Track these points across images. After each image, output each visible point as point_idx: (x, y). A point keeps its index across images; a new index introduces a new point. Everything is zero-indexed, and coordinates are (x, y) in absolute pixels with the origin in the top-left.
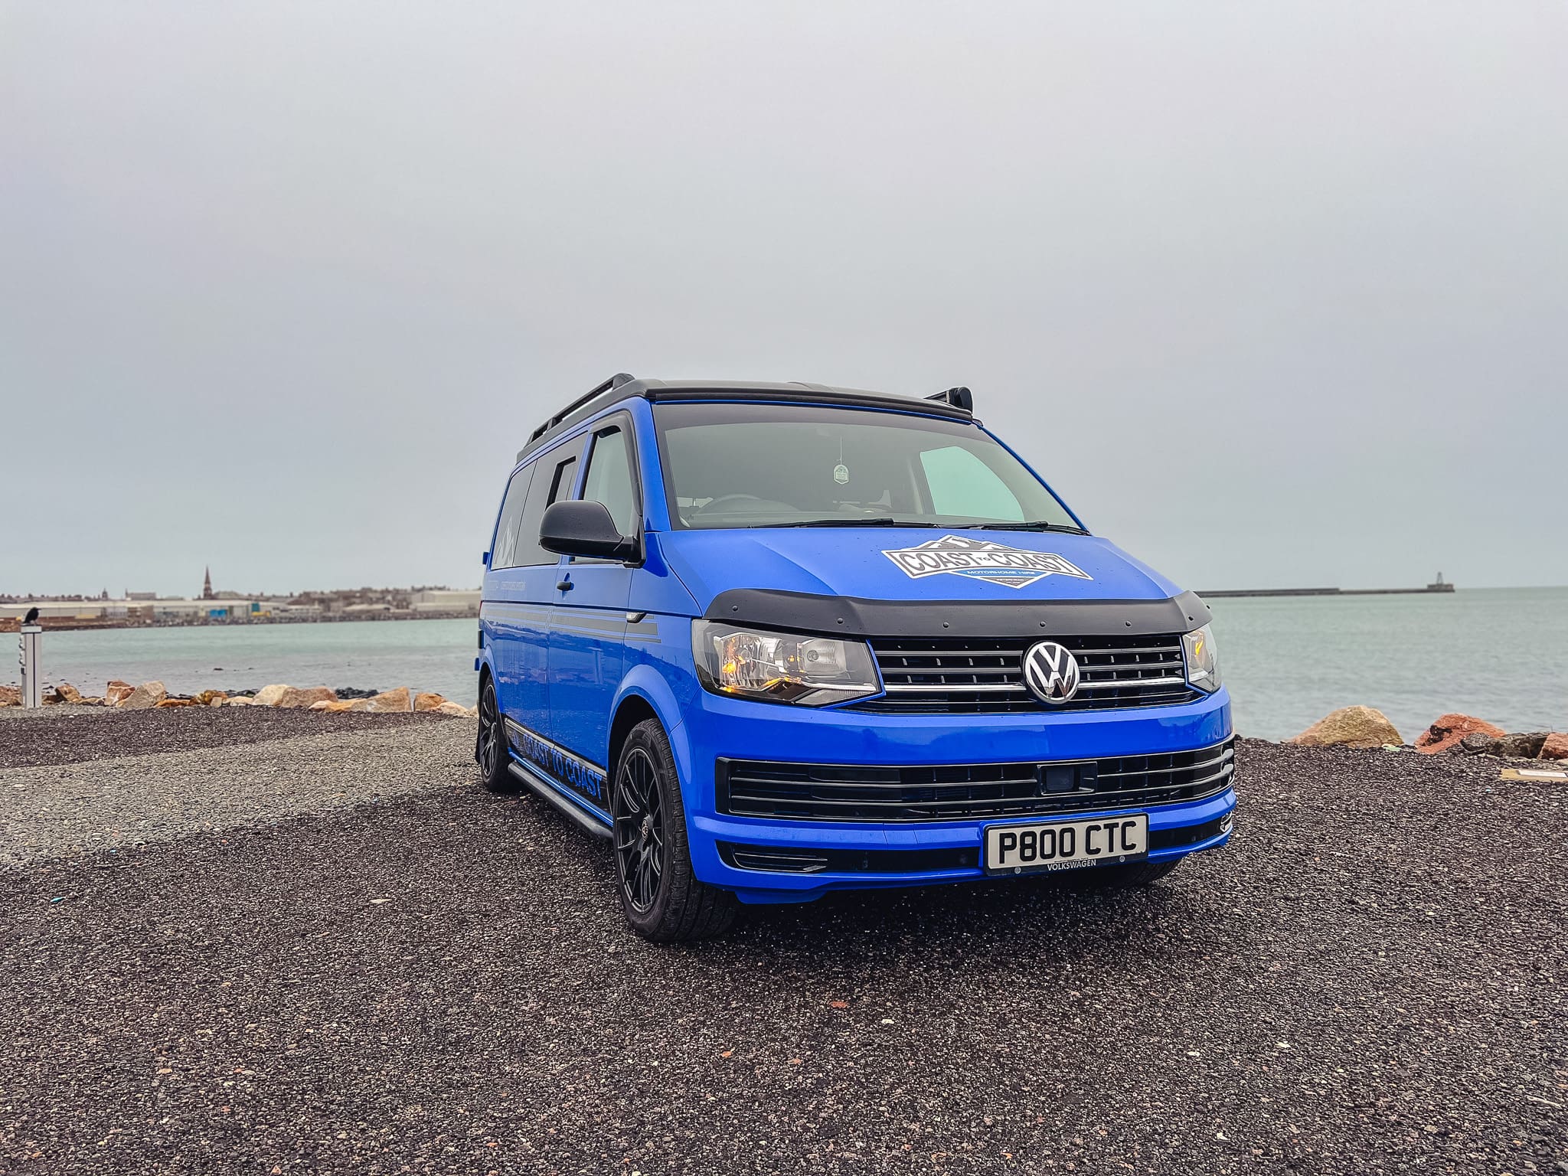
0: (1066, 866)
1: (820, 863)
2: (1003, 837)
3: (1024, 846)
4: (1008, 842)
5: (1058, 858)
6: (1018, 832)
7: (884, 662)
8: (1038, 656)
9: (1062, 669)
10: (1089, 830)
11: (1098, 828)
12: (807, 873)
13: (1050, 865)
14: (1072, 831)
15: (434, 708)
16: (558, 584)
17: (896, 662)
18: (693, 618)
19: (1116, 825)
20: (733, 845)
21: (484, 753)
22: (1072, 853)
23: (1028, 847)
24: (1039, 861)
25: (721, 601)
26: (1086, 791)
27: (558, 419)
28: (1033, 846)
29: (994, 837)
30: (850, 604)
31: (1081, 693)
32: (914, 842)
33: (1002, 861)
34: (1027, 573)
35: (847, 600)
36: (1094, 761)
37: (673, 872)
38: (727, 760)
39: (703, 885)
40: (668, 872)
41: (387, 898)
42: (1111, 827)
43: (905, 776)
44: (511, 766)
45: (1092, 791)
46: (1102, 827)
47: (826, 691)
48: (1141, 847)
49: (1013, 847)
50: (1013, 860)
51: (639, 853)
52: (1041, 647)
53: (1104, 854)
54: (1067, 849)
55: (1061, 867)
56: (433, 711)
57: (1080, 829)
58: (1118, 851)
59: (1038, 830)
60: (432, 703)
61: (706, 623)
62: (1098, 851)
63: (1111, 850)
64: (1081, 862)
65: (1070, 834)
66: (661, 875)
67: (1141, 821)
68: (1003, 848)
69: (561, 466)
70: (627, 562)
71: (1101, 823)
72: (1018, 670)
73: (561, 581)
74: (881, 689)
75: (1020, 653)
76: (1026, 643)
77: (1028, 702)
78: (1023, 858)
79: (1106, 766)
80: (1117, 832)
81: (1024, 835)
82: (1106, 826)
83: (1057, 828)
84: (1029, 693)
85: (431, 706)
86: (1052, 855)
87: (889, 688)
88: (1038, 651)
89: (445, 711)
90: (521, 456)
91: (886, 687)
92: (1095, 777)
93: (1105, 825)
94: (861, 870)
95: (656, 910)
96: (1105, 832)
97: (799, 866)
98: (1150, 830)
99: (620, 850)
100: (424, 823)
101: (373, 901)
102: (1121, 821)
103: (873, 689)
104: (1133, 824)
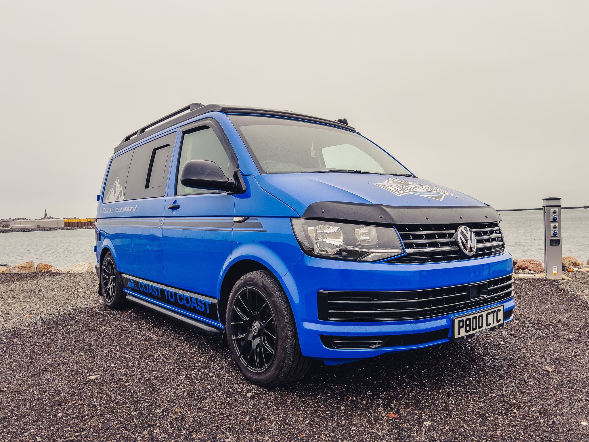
1: (379, 343)
2: (460, 322)
3: (467, 326)
4: (461, 324)
5: (478, 330)
6: (465, 319)
7: (404, 237)
8: (462, 233)
10: (487, 315)
11: (489, 314)
12: (372, 348)
13: (475, 333)
15: (49, 270)
16: (169, 206)
17: (408, 237)
18: (292, 217)
19: (499, 310)
20: (331, 336)
21: (105, 291)
22: (482, 327)
24: (471, 332)
25: (310, 208)
26: (484, 296)
27: (143, 130)
28: (469, 325)
29: (456, 321)
30: (382, 208)
31: (478, 249)
32: (425, 328)
33: (459, 334)
34: (437, 194)
35: (382, 206)
36: (486, 282)
37: (286, 352)
38: (326, 292)
39: (306, 358)
40: (282, 352)
41: (96, 375)
43: (420, 295)
44: (128, 297)
45: (486, 296)
47: (376, 253)
48: (502, 320)
49: (462, 327)
50: (463, 333)
51: (251, 342)
52: (462, 228)
53: (492, 325)
54: (480, 325)
55: (478, 334)
56: (48, 271)
57: (484, 314)
58: (496, 323)
59: (471, 317)
60: (46, 268)
61: (302, 220)
62: (490, 324)
63: (494, 323)
64: (485, 330)
65: (481, 317)
66: (275, 354)
67: (501, 308)
68: (460, 327)
69: (155, 150)
70: (229, 192)
71: (490, 311)
72: (451, 240)
73: (171, 205)
74: (404, 252)
75: (454, 231)
76: (455, 227)
77: (460, 255)
78: (467, 331)
79: (490, 284)
80: (495, 314)
81: (467, 320)
83: (478, 315)
84: (460, 250)
85: (45, 269)
86: (475, 329)
87: (408, 250)
88: (461, 230)
89: (54, 271)
90: (116, 150)
91: (406, 250)
92: (487, 289)
93: (492, 312)
95: (272, 371)
96: (492, 315)
97: (367, 346)
98: (505, 311)
99: (234, 340)
100: (88, 328)
101: (90, 377)
102: (496, 310)
103: (400, 251)
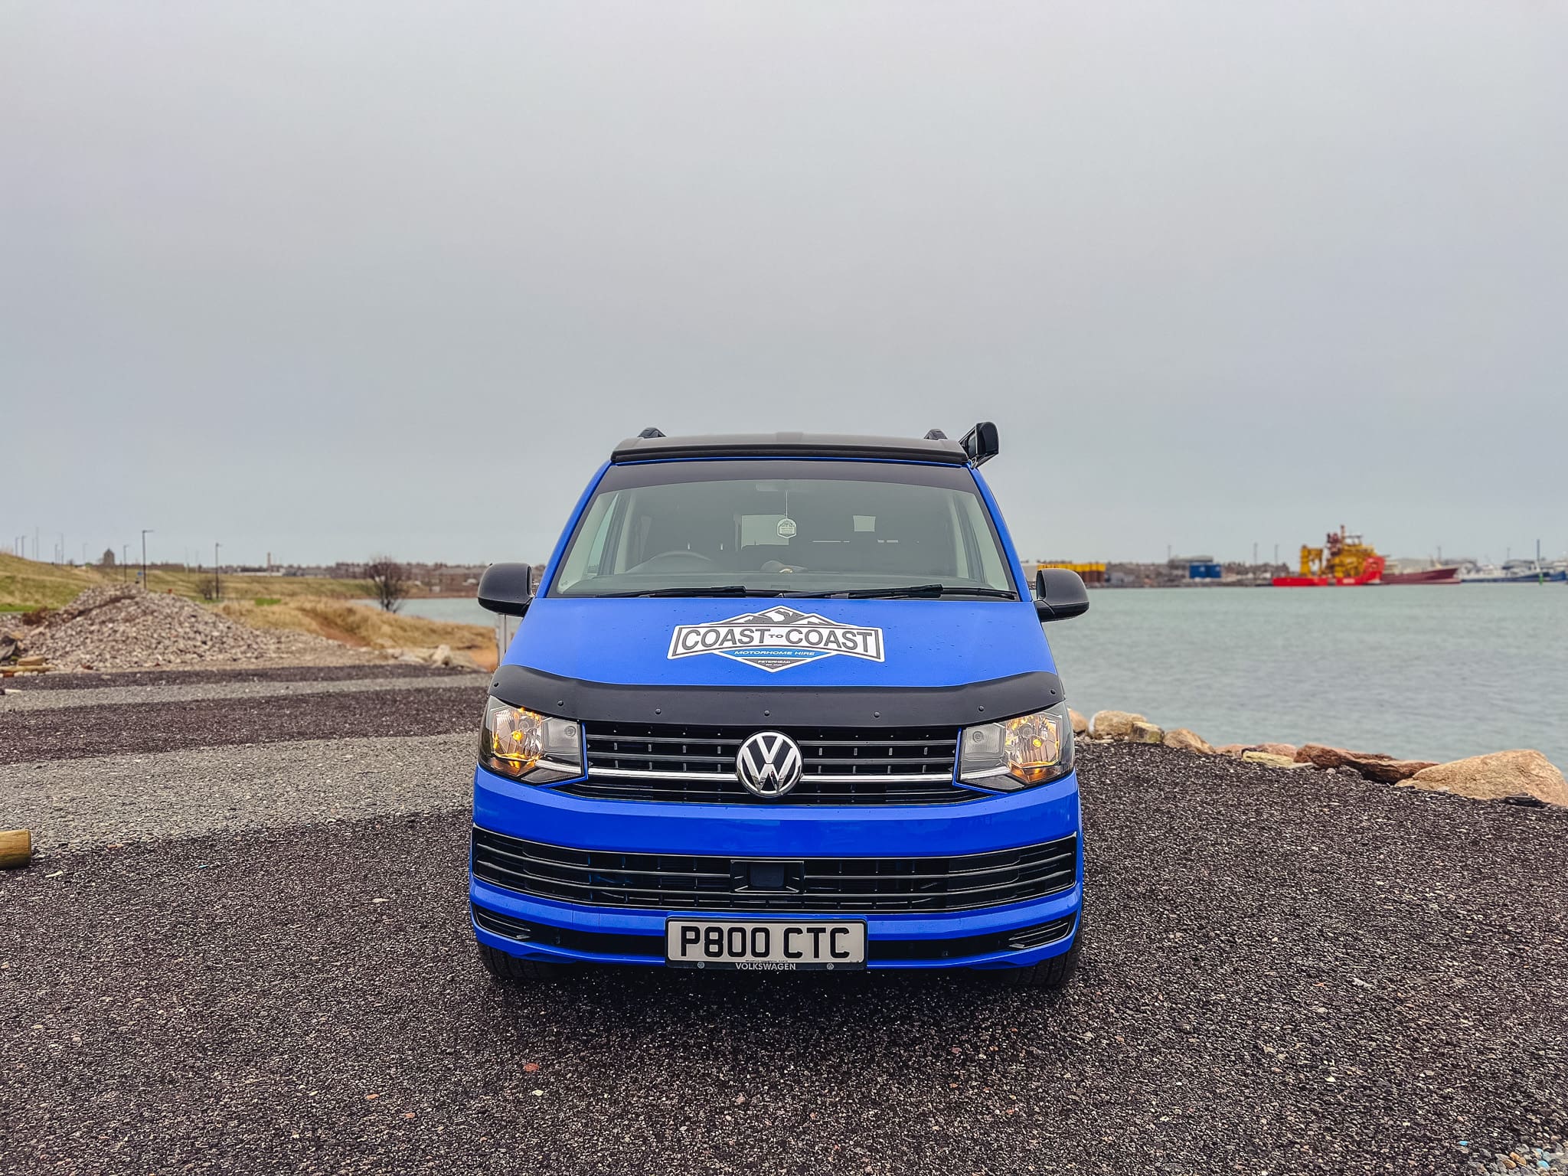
0: (758, 966)
1: (526, 933)
2: (685, 930)
3: (708, 942)
4: (691, 935)
5: (748, 957)
6: (703, 927)
7: (595, 745)
8: (753, 747)
9: (778, 762)
10: (787, 932)
11: (799, 931)
12: (518, 940)
13: (739, 963)
14: (766, 931)
17: (606, 746)
19: (823, 930)
22: (766, 954)
23: (714, 942)
24: (725, 958)
26: (790, 891)
28: (719, 942)
29: (674, 928)
31: (799, 787)
32: (596, 924)
33: (684, 953)
36: (801, 860)
42: (816, 932)
43: (597, 860)
45: (798, 891)
46: (805, 931)
47: (543, 770)
48: (857, 955)
49: (696, 941)
50: (696, 954)
52: (759, 737)
53: (808, 958)
54: (760, 948)
55: (752, 967)
57: (775, 929)
58: (825, 957)
59: (725, 927)
62: (799, 955)
63: (816, 955)
64: (777, 964)
65: (763, 934)
67: (856, 931)
68: (685, 941)
71: (804, 927)
72: (730, 759)
74: (585, 772)
75: (736, 742)
76: (745, 732)
77: (735, 794)
78: (708, 953)
79: (812, 867)
80: (824, 937)
81: (708, 930)
82: (809, 930)
83: (749, 927)
84: (737, 783)
86: (741, 954)
87: (593, 771)
88: (755, 741)
91: (590, 771)
92: (801, 877)
94: (555, 945)
96: (810, 936)
97: (513, 933)
98: (869, 939)
102: (829, 927)
103: (578, 771)
104: (845, 931)
